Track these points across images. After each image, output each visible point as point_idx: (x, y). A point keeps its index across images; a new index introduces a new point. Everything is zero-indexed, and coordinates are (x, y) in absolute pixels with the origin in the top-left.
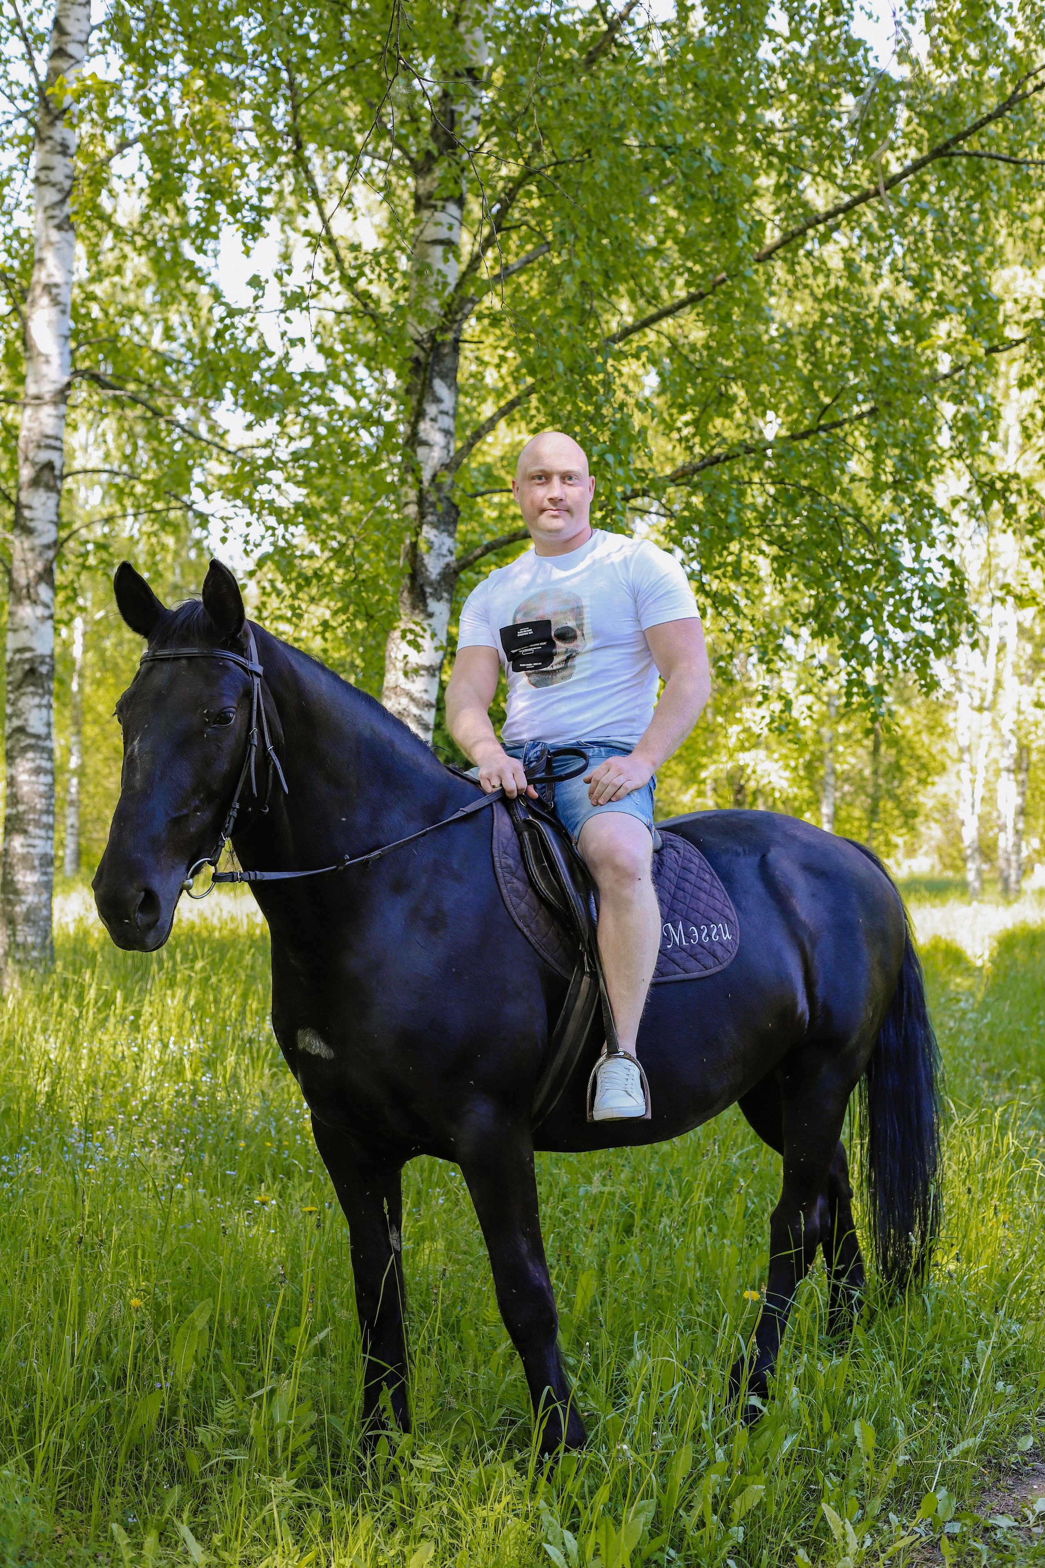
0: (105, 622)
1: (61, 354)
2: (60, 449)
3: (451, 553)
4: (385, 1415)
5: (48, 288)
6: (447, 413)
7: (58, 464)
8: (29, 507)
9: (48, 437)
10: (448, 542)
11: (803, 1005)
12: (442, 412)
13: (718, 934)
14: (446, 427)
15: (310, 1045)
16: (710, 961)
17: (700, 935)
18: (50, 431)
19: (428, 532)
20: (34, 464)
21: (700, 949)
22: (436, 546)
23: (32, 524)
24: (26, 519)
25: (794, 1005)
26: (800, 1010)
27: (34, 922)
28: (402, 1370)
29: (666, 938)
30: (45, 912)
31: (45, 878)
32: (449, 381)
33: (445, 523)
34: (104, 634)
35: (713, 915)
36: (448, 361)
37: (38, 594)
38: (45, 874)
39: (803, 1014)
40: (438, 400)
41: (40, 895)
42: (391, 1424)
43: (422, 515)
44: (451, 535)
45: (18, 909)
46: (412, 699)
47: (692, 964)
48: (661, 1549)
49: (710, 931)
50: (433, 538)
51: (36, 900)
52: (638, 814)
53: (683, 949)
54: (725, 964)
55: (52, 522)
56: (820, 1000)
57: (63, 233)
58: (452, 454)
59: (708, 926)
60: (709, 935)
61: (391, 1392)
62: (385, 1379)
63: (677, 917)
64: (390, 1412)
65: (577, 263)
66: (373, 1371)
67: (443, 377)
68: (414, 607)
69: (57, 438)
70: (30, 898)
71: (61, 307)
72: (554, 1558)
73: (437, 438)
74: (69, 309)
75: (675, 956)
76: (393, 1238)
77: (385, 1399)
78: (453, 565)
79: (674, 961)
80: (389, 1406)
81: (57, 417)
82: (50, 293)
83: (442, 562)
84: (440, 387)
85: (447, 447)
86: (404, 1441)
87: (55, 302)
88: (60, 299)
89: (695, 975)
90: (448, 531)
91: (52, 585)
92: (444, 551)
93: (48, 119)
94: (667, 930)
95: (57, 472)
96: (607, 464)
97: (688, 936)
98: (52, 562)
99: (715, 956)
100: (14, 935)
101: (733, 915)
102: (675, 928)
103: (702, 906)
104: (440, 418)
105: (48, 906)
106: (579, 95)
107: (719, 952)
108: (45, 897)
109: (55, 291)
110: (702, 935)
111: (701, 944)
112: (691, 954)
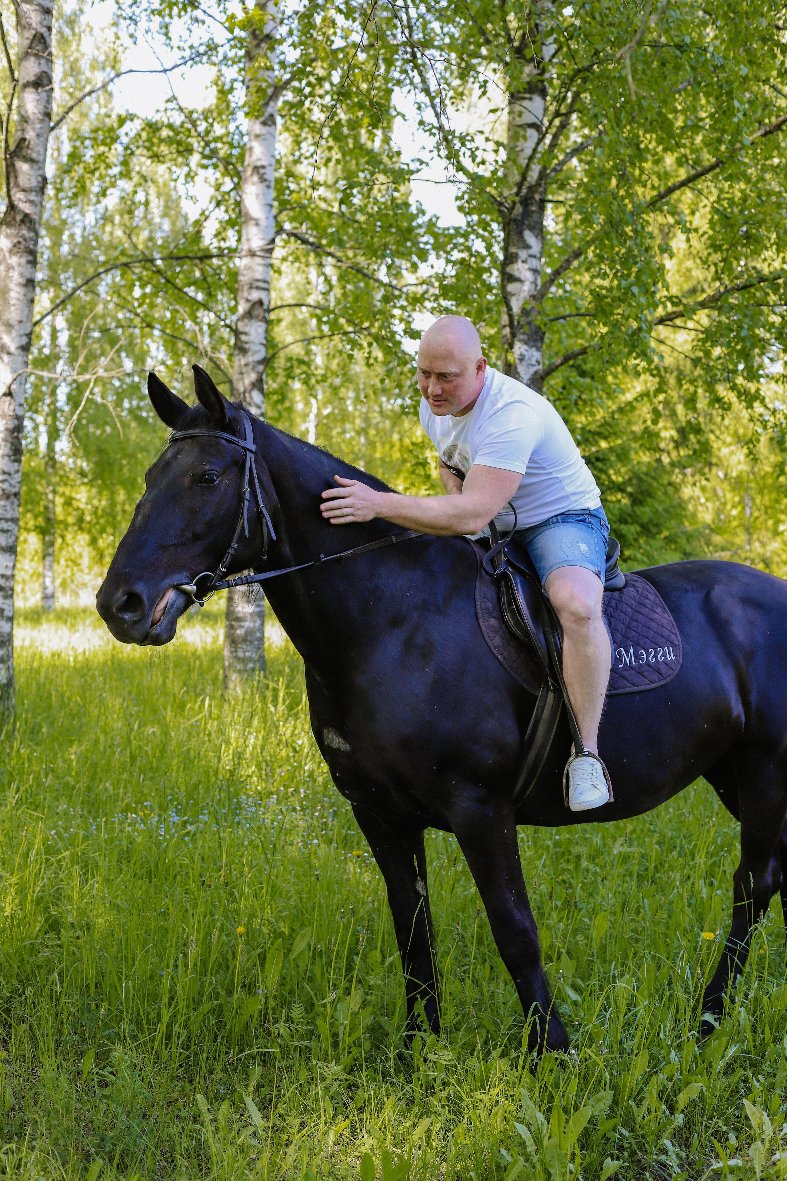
0: (332, 417)
1: (267, 218)
2: (267, 290)
3: (538, 363)
4: (420, 1019)
5: (256, 169)
6: (534, 257)
7: (266, 302)
8: (246, 334)
9: (257, 280)
10: (536, 355)
11: (737, 709)
12: (531, 256)
13: (664, 655)
14: (534, 267)
15: (332, 741)
16: (655, 676)
17: (648, 657)
18: (258, 276)
19: (519, 348)
20: (248, 300)
21: (646, 668)
22: (527, 358)
23: (247, 346)
24: (242, 342)
25: (728, 711)
26: (735, 714)
27: (251, 642)
28: (432, 987)
29: (617, 660)
30: (258, 635)
31: (258, 609)
32: (536, 232)
33: (534, 341)
34: (331, 425)
35: (660, 640)
36: (535, 217)
37: (251, 398)
38: (258, 606)
39: (739, 717)
40: (528, 247)
41: (255, 622)
42: (425, 1026)
43: (513, 335)
44: (538, 349)
45: (238, 632)
47: (638, 679)
48: (614, 1129)
49: (656, 653)
50: (524, 352)
51: (251, 625)
52: (588, 565)
53: (632, 667)
54: (668, 679)
55: (261, 344)
56: (754, 705)
57: (267, 128)
58: (539, 287)
59: (655, 649)
60: (655, 656)
61: (424, 1002)
62: (419, 993)
63: (629, 642)
64: (423, 1017)
65: (606, 138)
66: (411, 987)
67: (531, 229)
69: (265, 281)
70: (248, 624)
71: (266, 183)
72: (522, 1134)
73: (528, 276)
74: (273, 184)
75: (625, 673)
76: (419, 886)
77: (420, 1006)
78: (541, 372)
79: (624, 678)
80: (423, 1013)
81: (265, 265)
82: (258, 173)
83: (532, 370)
84: (529, 237)
85: (535, 283)
86: (430, 1038)
87: (263, 179)
88: (266, 177)
89: (642, 688)
90: (536, 346)
91: (261, 390)
92: (533, 362)
93: (255, 42)
94: (620, 653)
95: (265, 307)
96: (633, 295)
97: (637, 657)
98: (262, 374)
99: (660, 673)
100: (236, 651)
101: (677, 640)
102: (627, 652)
103: (651, 633)
104: (529, 260)
105: (261, 629)
106: (610, 9)
107: (663, 669)
108: (258, 623)
109: (262, 171)
110: (648, 656)
111: (648, 664)
112: (639, 671)
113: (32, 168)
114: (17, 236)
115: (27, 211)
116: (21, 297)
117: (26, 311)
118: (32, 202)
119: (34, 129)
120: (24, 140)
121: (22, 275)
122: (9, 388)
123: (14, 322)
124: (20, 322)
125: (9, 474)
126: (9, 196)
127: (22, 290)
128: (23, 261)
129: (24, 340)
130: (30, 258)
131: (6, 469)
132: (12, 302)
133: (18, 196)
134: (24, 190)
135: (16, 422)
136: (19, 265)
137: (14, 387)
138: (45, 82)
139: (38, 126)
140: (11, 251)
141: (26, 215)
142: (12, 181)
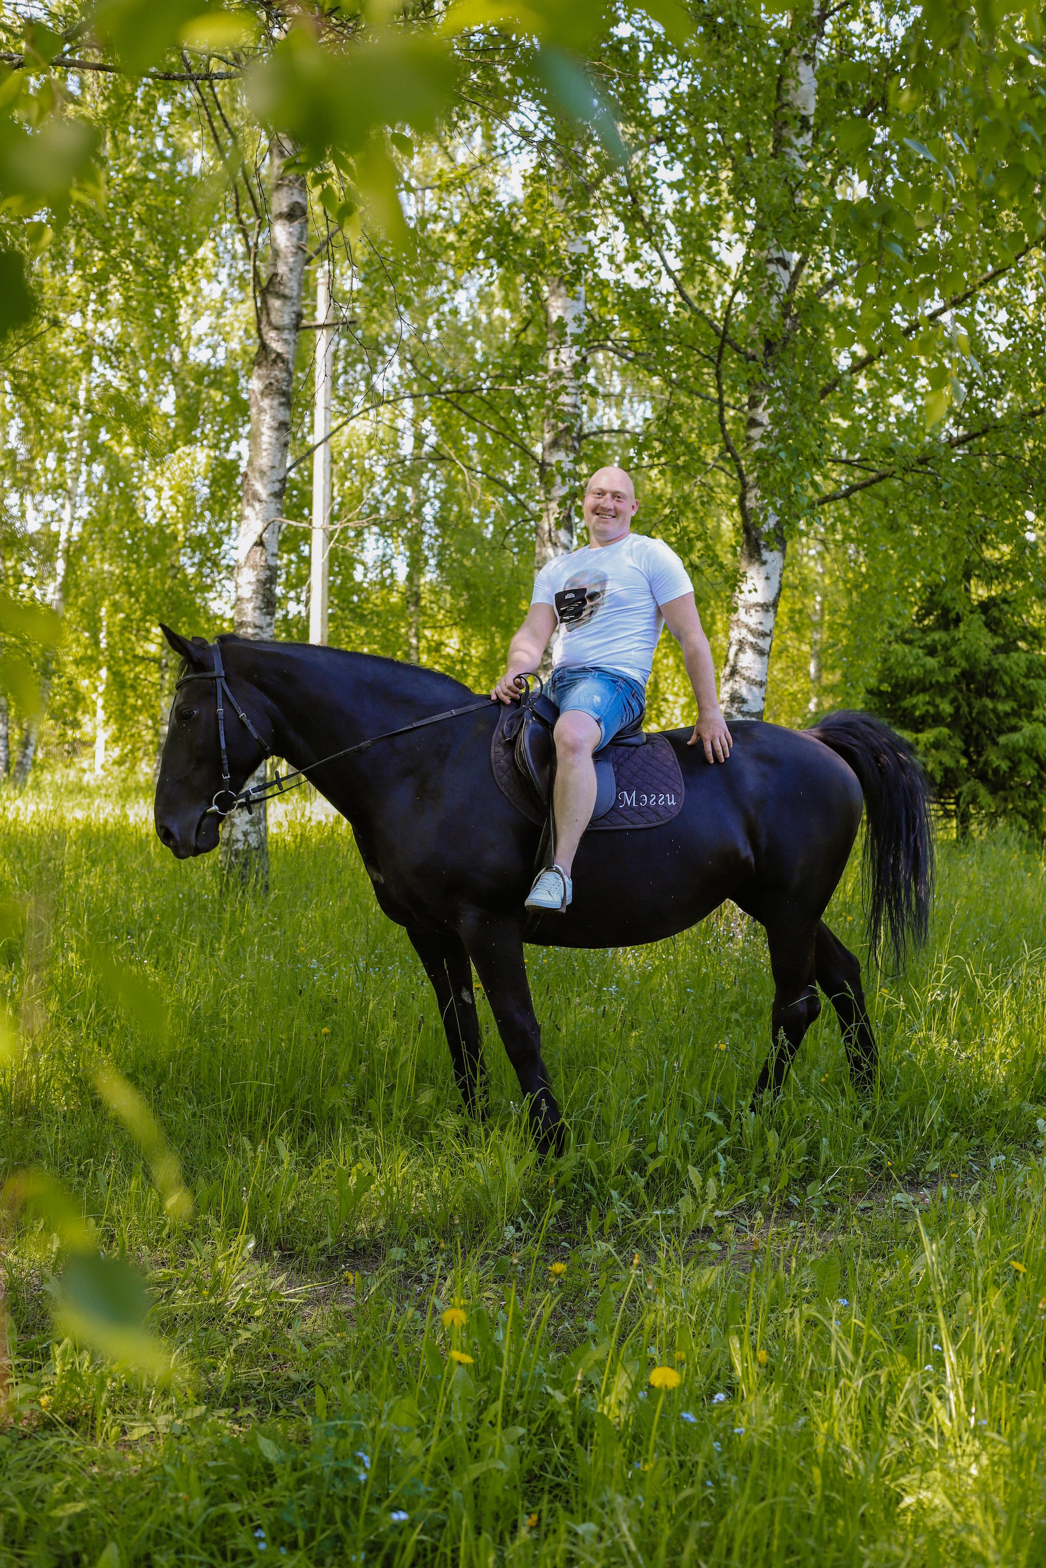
13: (665, 800)
16: (653, 817)
21: (646, 809)
46: (751, 631)
49: (658, 798)
52: (591, 712)
59: (657, 795)
60: (656, 801)
68: (751, 556)
75: (625, 812)
76: (464, 994)
79: (623, 816)
94: (622, 796)
97: (638, 800)
99: (658, 815)
102: (629, 795)
103: (656, 782)
107: (662, 812)
110: (650, 800)
111: (648, 806)
112: (639, 811)
113: (284, 304)
114: (268, 377)
115: (280, 350)
116: (274, 441)
117: (279, 456)
118: (285, 340)
119: (286, 263)
120: (276, 275)
121: (274, 418)
122: (261, 536)
123: (265, 469)
124: (273, 467)
125: (261, 628)
126: (260, 336)
127: (275, 434)
128: (276, 402)
129: (277, 487)
130: (283, 400)
131: (258, 623)
132: (264, 446)
133: (271, 336)
134: (276, 328)
135: (268, 573)
136: (271, 407)
137: (265, 535)
138: (298, 213)
139: (291, 260)
140: (262, 393)
141: (279, 355)
142: (264, 319)
